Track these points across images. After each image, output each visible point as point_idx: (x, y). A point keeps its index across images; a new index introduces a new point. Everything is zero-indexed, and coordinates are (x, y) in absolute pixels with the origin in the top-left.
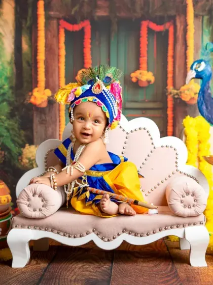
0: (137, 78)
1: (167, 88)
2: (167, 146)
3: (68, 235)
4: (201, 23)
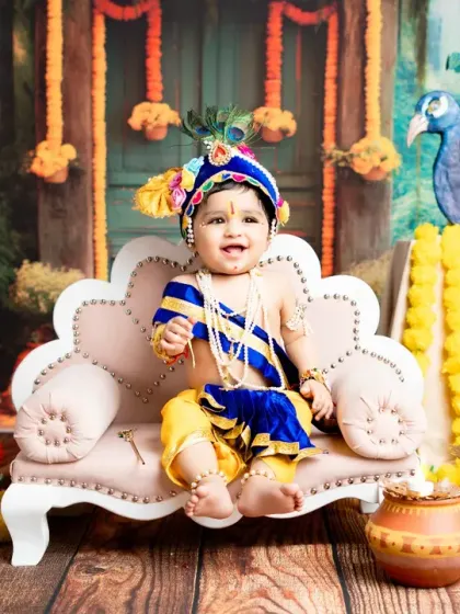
1: (323, 145)
2: (335, 297)
3: (130, 497)
4: (396, 9)
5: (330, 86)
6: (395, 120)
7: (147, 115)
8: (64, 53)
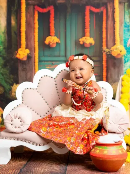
0: (83, 42)
1: (103, 48)
3: (35, 144)
4: (123, 7)
5: (104, 30)
6: (124, 40)
7: (50, 40)
8: (26, 22)
